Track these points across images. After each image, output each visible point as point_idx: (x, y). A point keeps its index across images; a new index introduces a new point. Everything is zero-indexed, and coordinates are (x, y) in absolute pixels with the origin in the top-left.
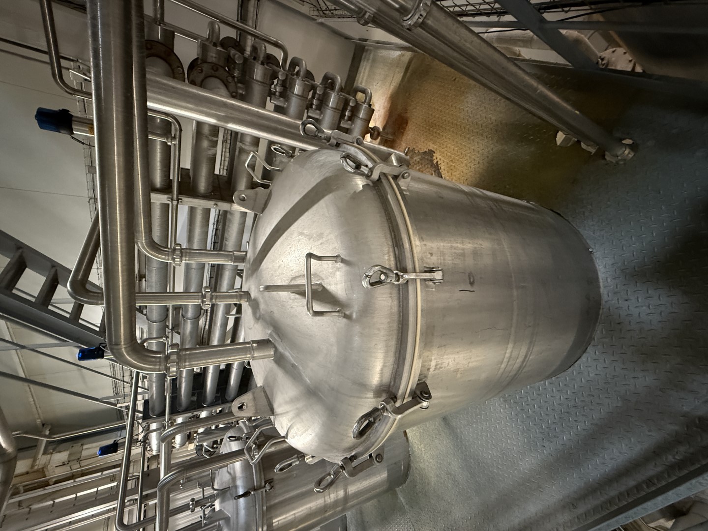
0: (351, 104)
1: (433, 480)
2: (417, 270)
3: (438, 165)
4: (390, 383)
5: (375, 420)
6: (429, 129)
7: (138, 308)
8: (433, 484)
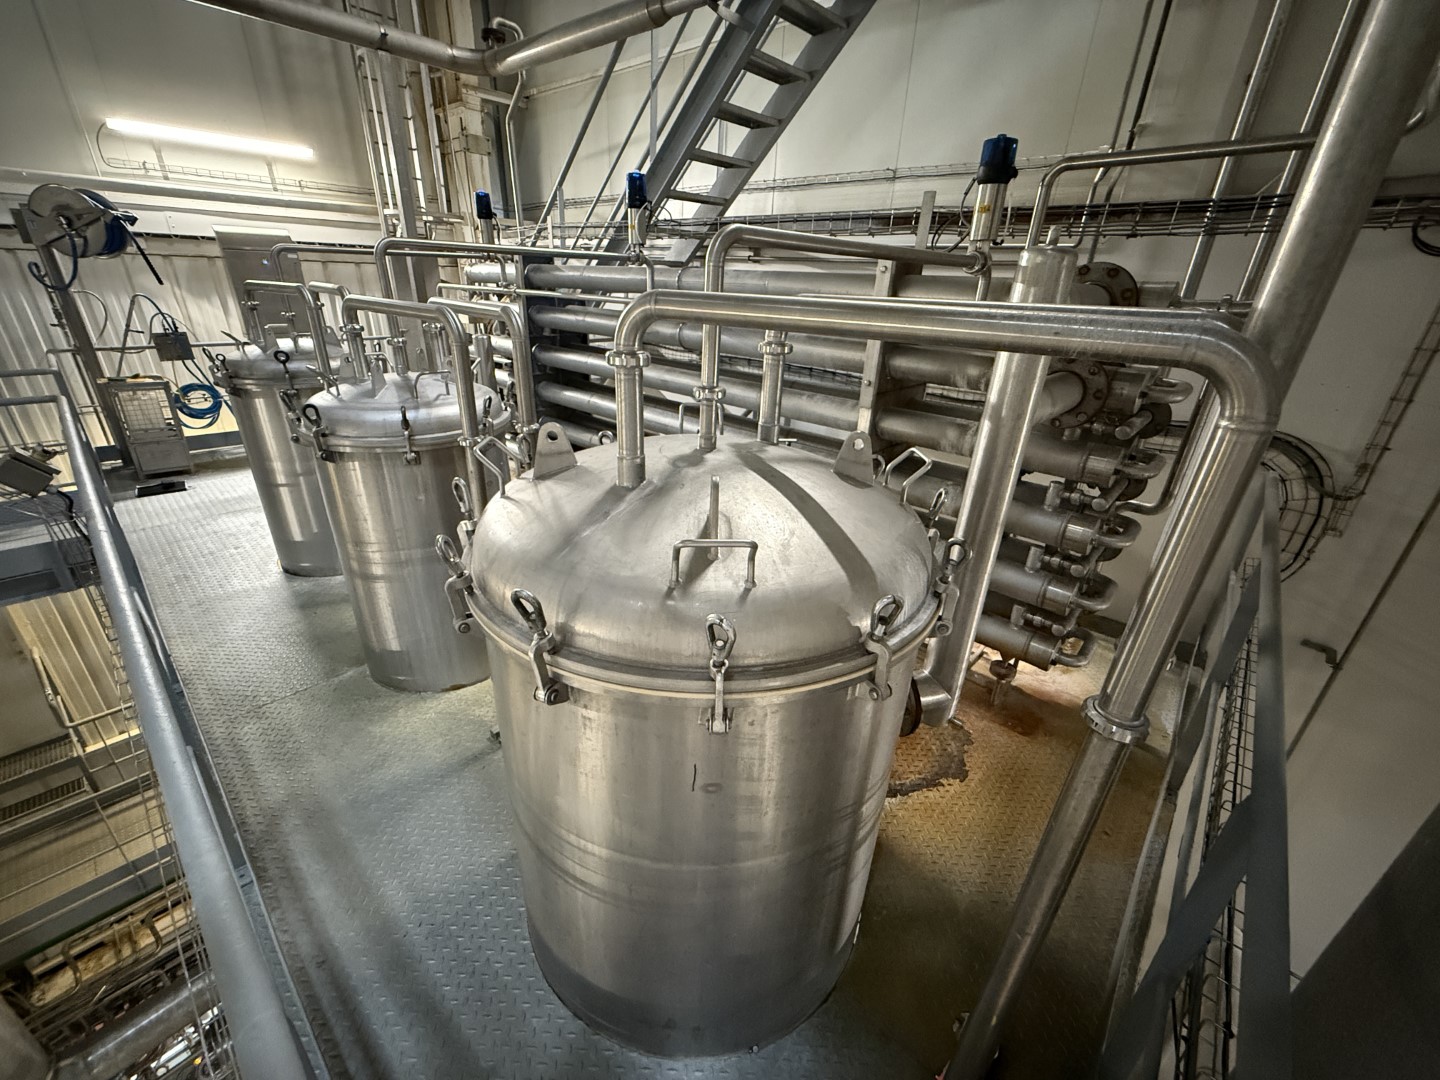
0: (1055, 626)
1: (377, 730)
2: (728, 697)
3: (935, 785)
4: (575, 648)
5: (533, 621)
6: (1008, 775)
7: (705, 244)
8: (370, 728)
